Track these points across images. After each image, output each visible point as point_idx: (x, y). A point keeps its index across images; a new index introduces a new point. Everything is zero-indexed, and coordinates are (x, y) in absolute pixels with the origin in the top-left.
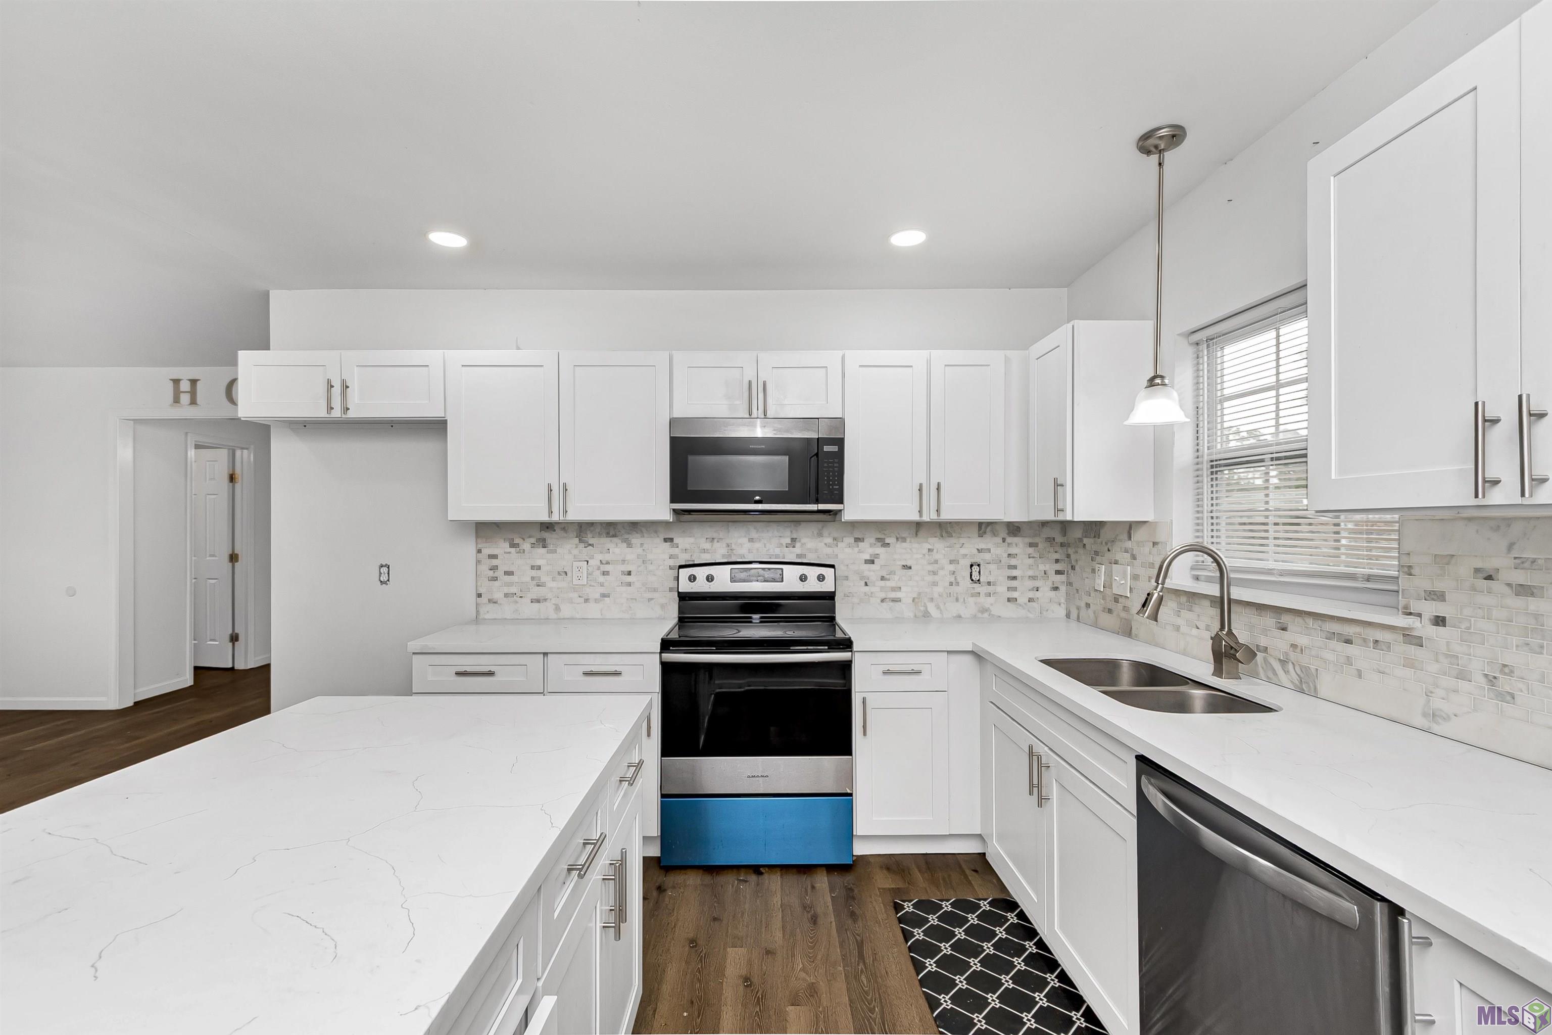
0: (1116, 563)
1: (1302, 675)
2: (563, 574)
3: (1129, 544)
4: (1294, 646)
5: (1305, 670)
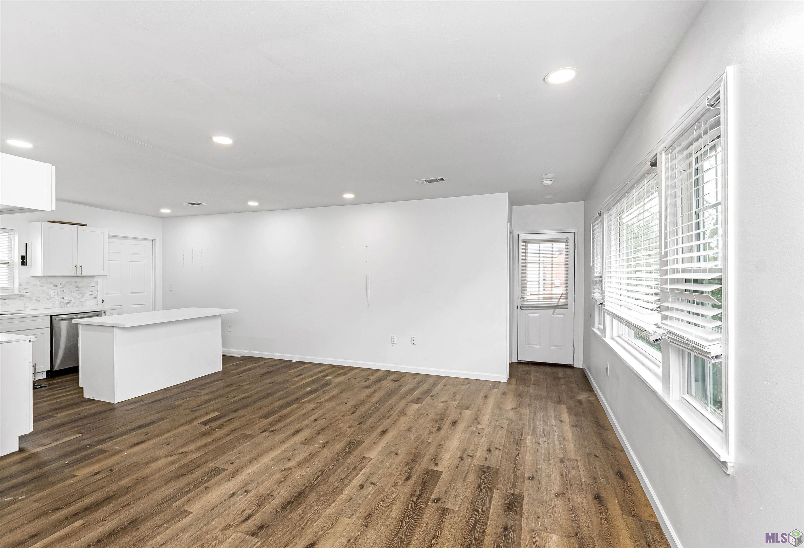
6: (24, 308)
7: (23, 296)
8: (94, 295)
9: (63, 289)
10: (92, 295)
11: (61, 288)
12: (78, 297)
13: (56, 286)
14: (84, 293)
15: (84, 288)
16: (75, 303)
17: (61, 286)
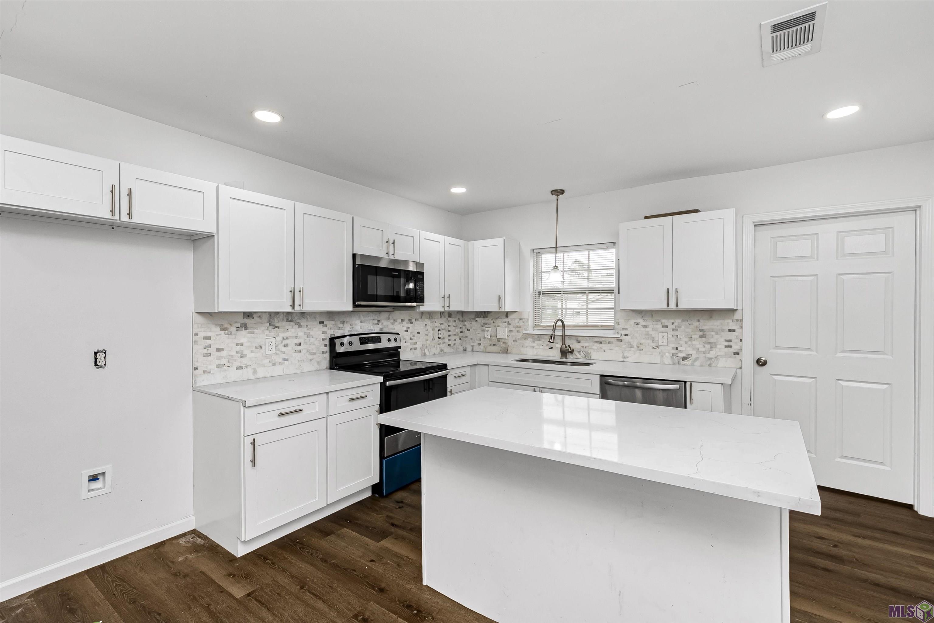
0: (499, 326)
1: (586, 354)
2: (259, 347)
3: (506, 320)
4: (583, 347)
5: (587, 353)
6: (622, 358)
7: (621, 341)
8: (735, 348)
9: (676, 333)
10: (730, 347)
11: (673, 330)
12: (703, 349)
13: (667, 327)
14: (714, 343)
15: (713, 333)
16: (696, 359)
17: (673, 327)
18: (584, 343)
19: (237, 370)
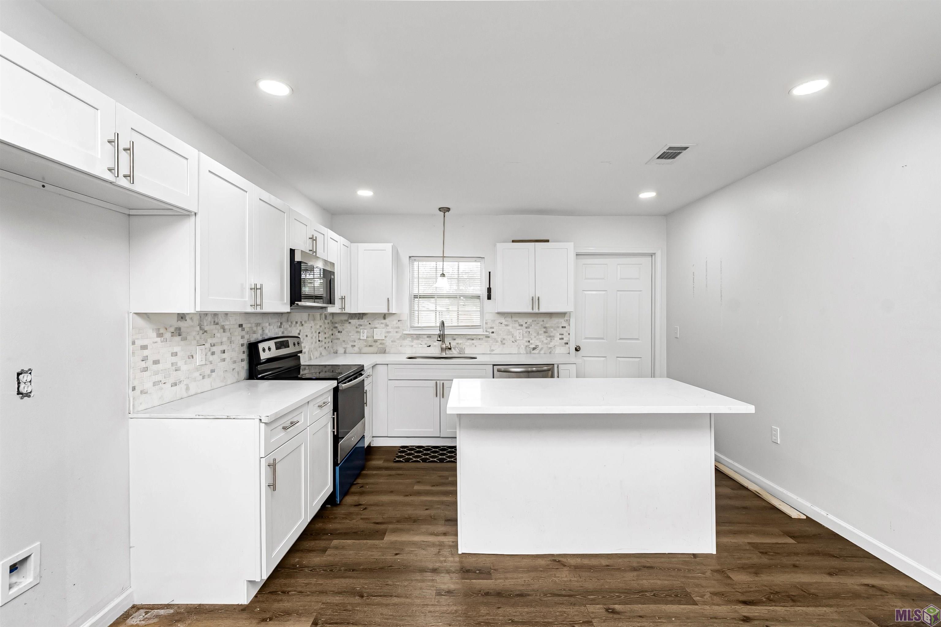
0: (376, 328)
1: (460, 350)
2: (191, 357)
3: (384, 321)
4: (458, 343)
5: (461, 348)
6: (490, 351)
7: (489, 337)
8: (565, 340)
9: (529, 330)
10: (562, 339)
11: (526, 328)
12: (545, 341)
13: (522, 325)
14: (553, 336)
15: (552, 330)
16: (542, 349)
17: (526, 325)
18: (459, 341)
19: (172, 387)
